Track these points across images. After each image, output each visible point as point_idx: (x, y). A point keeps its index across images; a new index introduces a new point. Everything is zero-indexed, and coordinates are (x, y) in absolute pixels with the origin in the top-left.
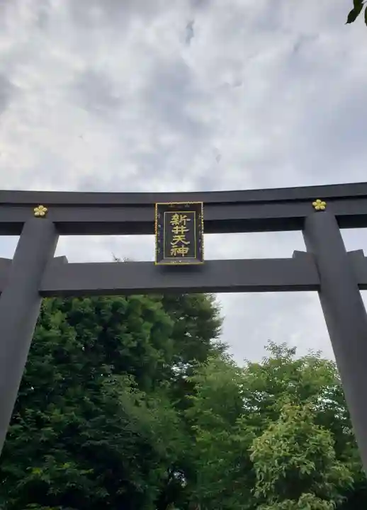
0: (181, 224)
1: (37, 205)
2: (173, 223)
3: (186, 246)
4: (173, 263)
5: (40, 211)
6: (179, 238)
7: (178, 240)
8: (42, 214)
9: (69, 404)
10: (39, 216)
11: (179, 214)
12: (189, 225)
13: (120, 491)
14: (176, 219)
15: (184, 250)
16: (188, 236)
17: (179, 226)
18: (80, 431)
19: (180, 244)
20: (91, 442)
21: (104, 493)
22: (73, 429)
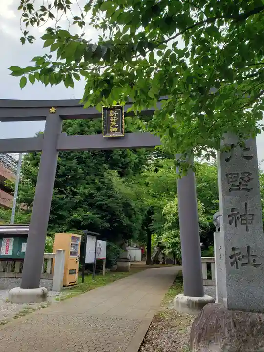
0: (114, 116)
1: (51, 107)
2: (110, 115)
3: (116, 127)
4: (111, 136)
5: (53, 110)
6: (114, 123)
7: (113, 124)
8: (54, 111)
9: (88, 184)
10: (52, 113)
11: (113, 111)
12: (118, 116)
13: (115, 225)
14: (112, 113)
15: (115, 129)
16: (118, 122)
17: (113, 117)
18: (94, 197)
19: (114, 126)
20: (100, 202)
21: (107, 225)
22: (91, 196)
